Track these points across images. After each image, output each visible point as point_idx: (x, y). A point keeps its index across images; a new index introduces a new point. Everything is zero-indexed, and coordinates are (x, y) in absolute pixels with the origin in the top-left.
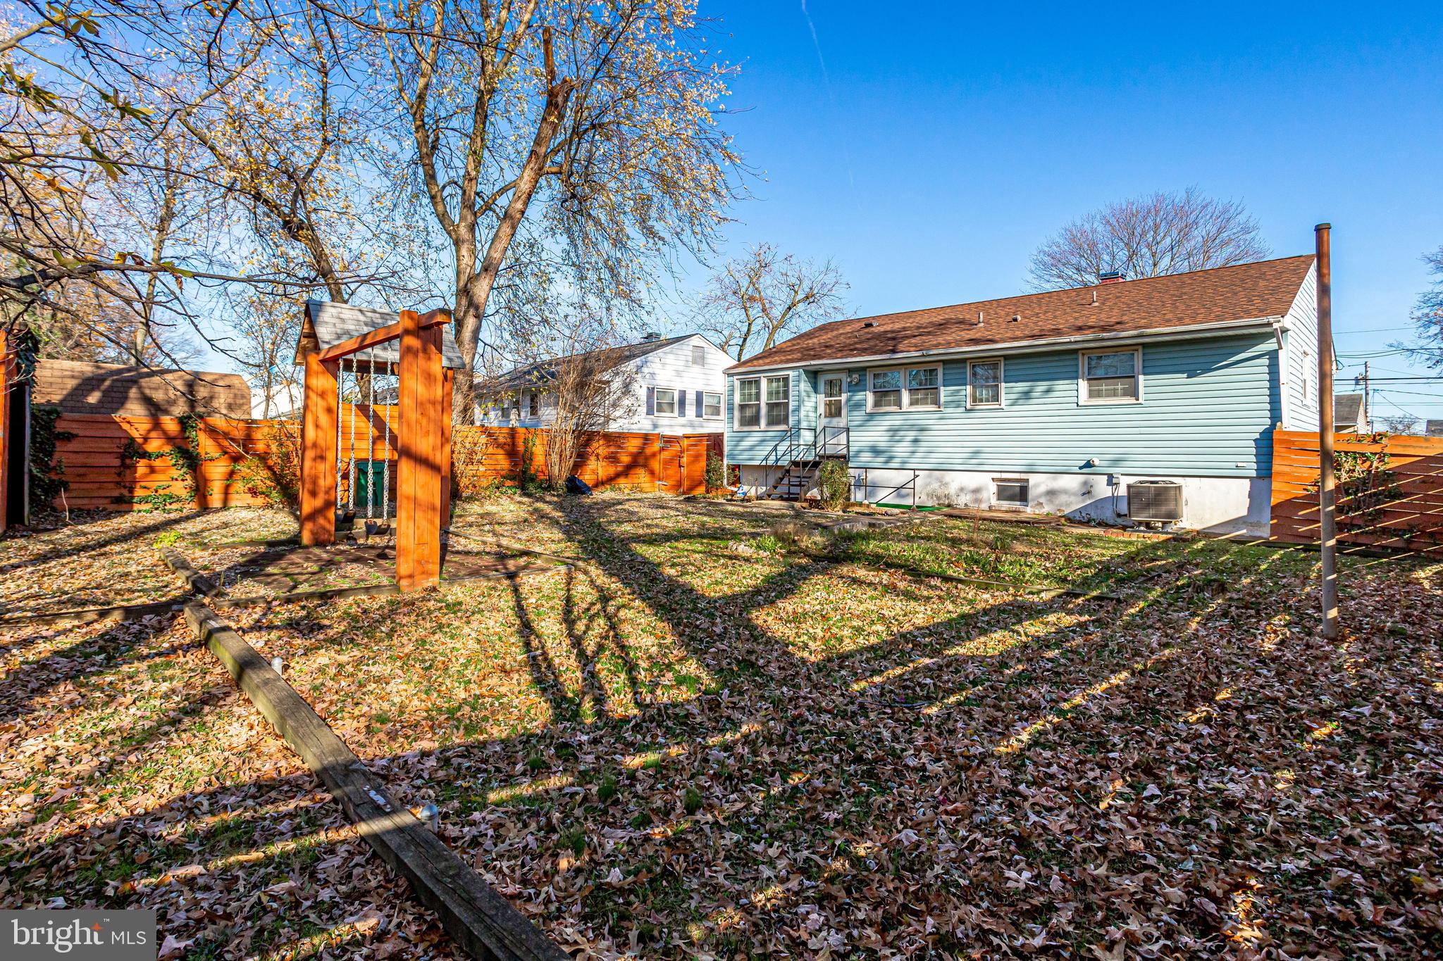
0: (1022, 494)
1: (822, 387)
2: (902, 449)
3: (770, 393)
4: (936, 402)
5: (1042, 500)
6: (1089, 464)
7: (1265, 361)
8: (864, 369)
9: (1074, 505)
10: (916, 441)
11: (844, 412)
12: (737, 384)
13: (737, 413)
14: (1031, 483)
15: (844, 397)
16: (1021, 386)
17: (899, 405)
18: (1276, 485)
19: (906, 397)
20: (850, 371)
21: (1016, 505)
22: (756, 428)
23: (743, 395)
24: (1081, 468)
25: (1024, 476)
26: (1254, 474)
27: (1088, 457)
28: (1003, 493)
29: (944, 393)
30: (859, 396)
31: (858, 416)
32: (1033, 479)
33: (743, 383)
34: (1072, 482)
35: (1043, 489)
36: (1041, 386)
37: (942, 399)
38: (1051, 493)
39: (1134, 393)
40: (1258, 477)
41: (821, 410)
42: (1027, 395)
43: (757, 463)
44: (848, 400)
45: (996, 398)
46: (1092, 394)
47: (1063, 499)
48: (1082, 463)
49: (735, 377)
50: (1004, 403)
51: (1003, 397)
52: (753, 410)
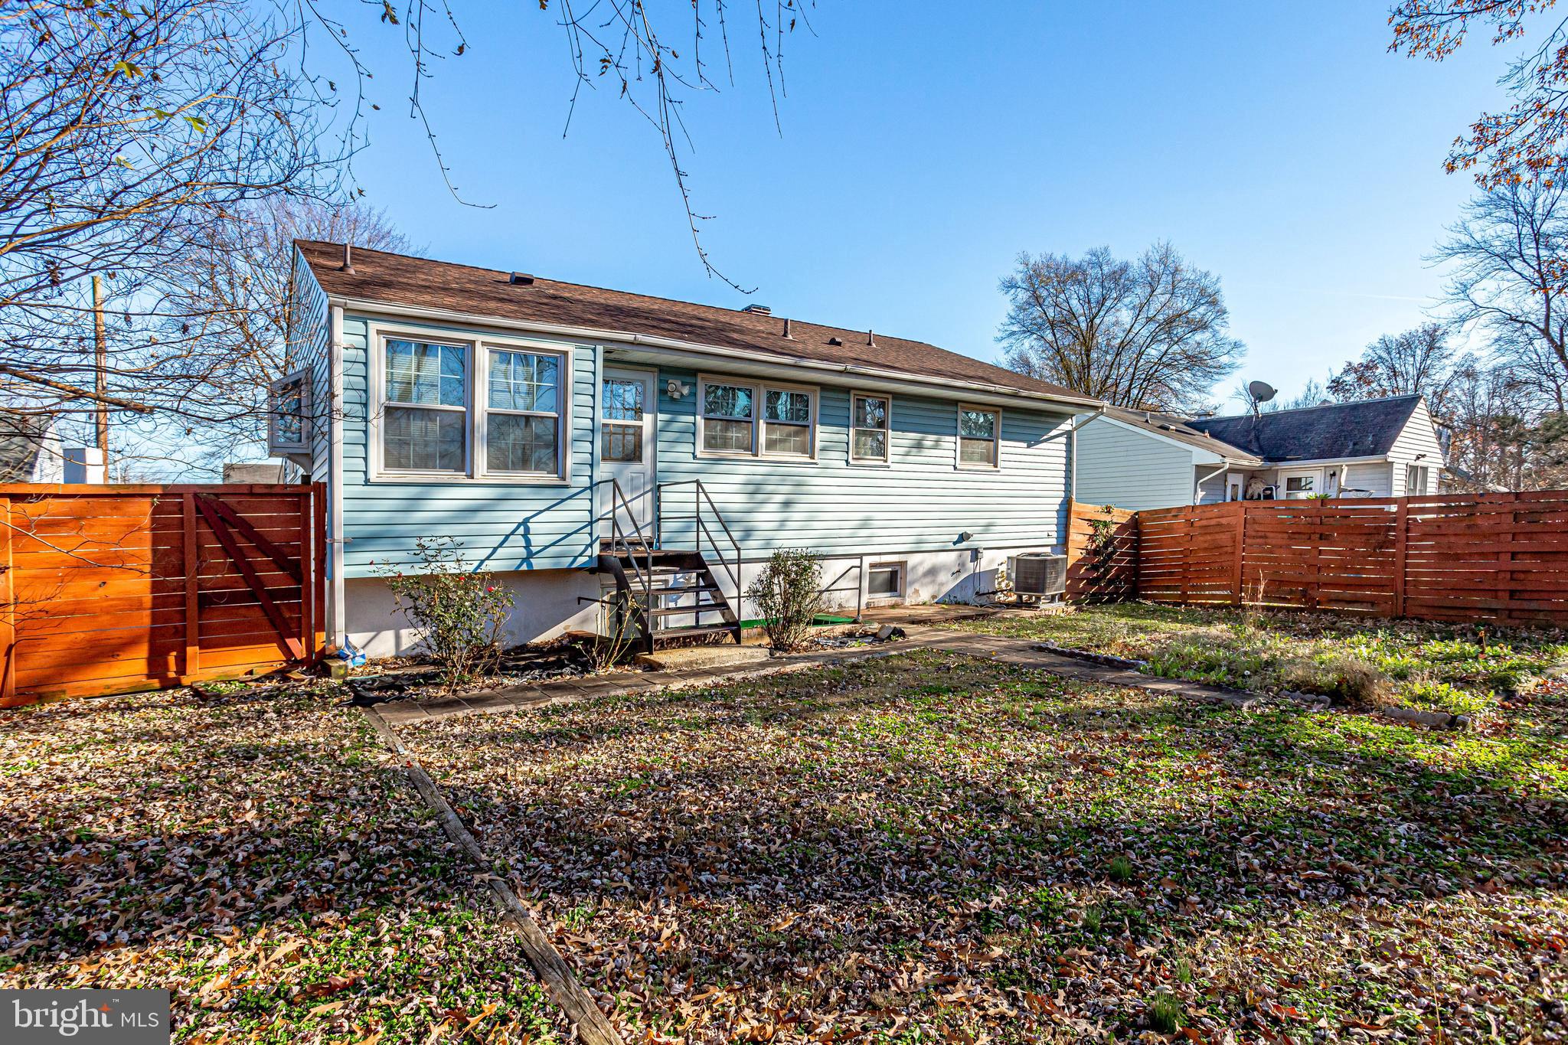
3: (500, 389)
4: (808, 449)
5: (919, 585)
6: (963, 537)
9: (946, 586)
11: (647, 452)
12: (378, 346)
14: (910, 564)
15: (648, 422)
16: (911, 438)
17: (754, 450)
19: (762, 434)
20: (663, 371)
21: (890, 597)
22: (460, 477)
23: (395, 380)
24: (955, 543)
25: (901, 558)
27: (961, 530)
28: (878, 583)
29: (822, 434)
30: (684, 422)
32: (910, 561)
33: (393, 345)
34: (948, 561)
35: (921, 570)
36: (929, 441)
37: (818, 445)
38: (928, 576)
39: (993, 459)
42: (916, 449)
44: (659, 429)
45: (881, 450)
46: (966, 456)
47: (940, 578)
48: (956, 538)
49: (374, 326)
50: (890, 458)
51: (890, 450)
52: (435, 427)
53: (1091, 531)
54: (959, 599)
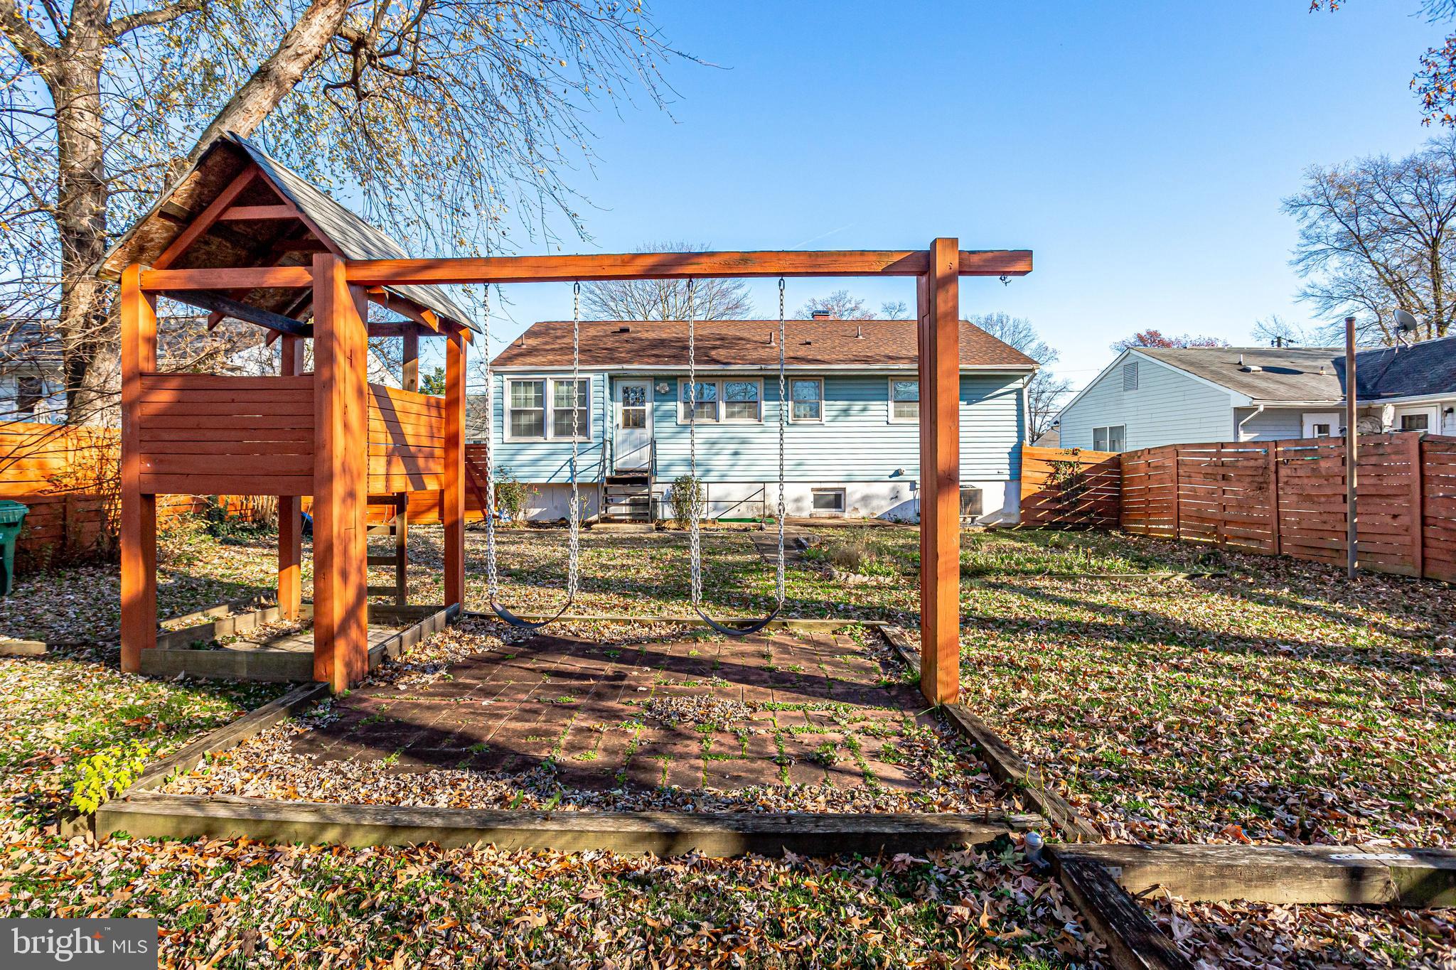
0: (837, 501)
1: (619, 394)
2: (721, 462)
3: (558, 399)
4: (757, 416)
5: (857, 506)
6: (898, 473)
7: (1014, 396)
8: (676, 378)
9: (883, 507)
10: (736, 454)
11: (648, 423)
12: (508, 385)
13: (507, 419)
14: (848, 491)
15: (648, 407)
16: (841, 404)
17: (717, 418)
18: (1024, 486)
19: (723, 409)
20: (657, 379)
21: (833, 511)
22: (541, 439)
23: (515, 399)
24: (891, 477)
25: (841, 485)
26: (1008, 478)
27: (897, 468)
28: (819, 502)
29: (766, 407)
30: (669, 406)
31: (667, 427)
32: (850, 488)
33: (515, 384)
34: (884, 489)
35: (858, 496)
36: (858, 406)
37: (764, 413)
38: (866, 499)
40: (1011, 480)
41: (619, 419)
42: (846, 412)
43: (544, 481)
44: (654, 410)
45: (816, 413)
46: (899, 414)
47: (875, 503)
48: (891, 473)
49: (505, 377)
50: (824, 419)
51: (824, 413)
52: (533, 417)
53: (1051, 470)
54: (900, 517)
